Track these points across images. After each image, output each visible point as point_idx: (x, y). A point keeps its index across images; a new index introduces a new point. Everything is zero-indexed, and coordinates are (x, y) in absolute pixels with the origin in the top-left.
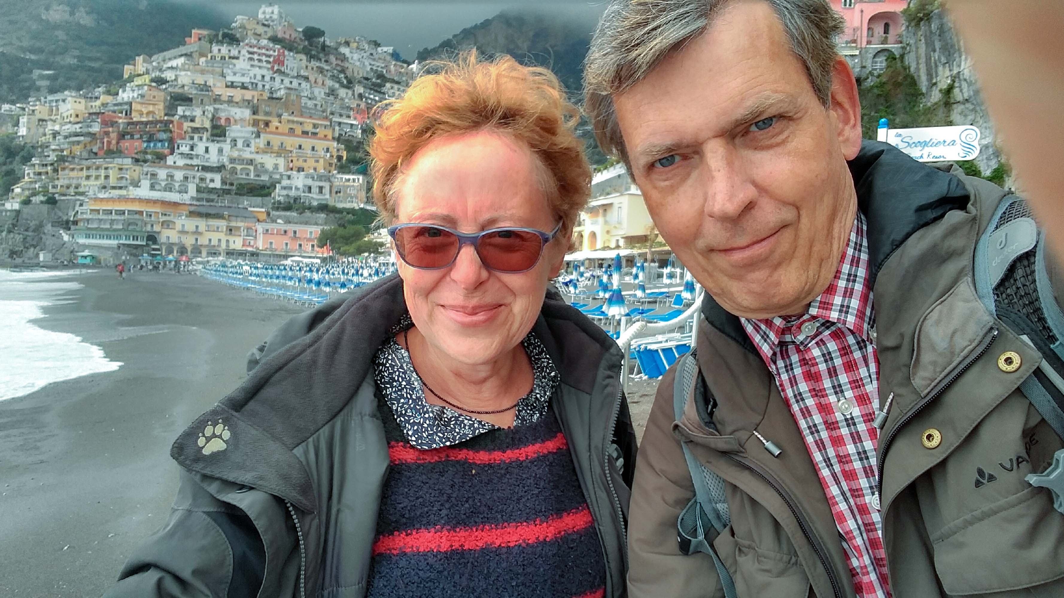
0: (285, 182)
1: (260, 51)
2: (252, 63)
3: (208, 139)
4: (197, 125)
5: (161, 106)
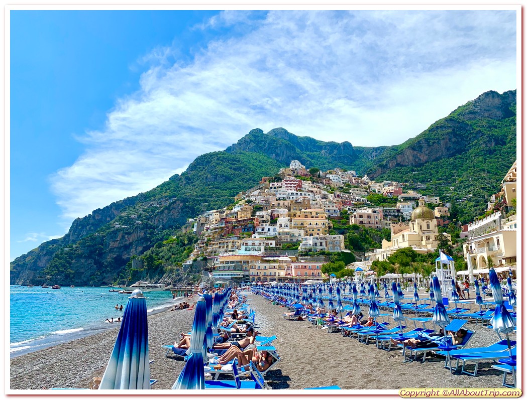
0: (304, 242)
1: (291, 182)
2: (288, 188)
3: (269, 225)
4: (264, 219)
5: (249, 212)
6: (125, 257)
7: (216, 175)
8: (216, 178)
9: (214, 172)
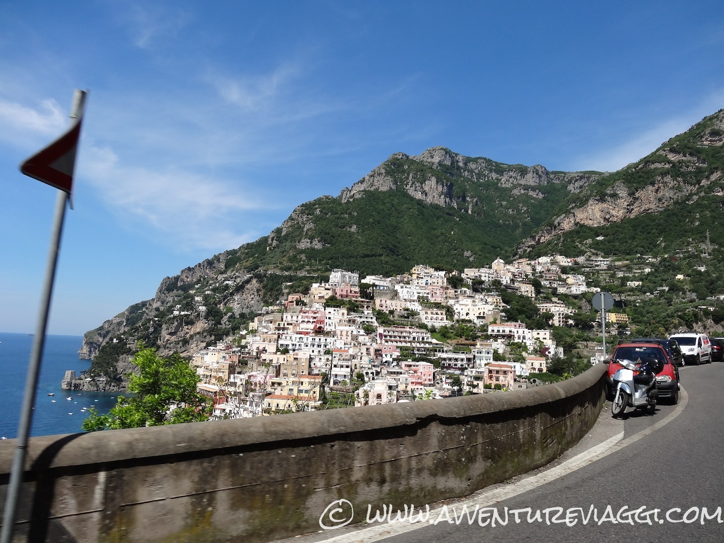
7: (312, 239)
8: (311, 243)
9: (310, 233)
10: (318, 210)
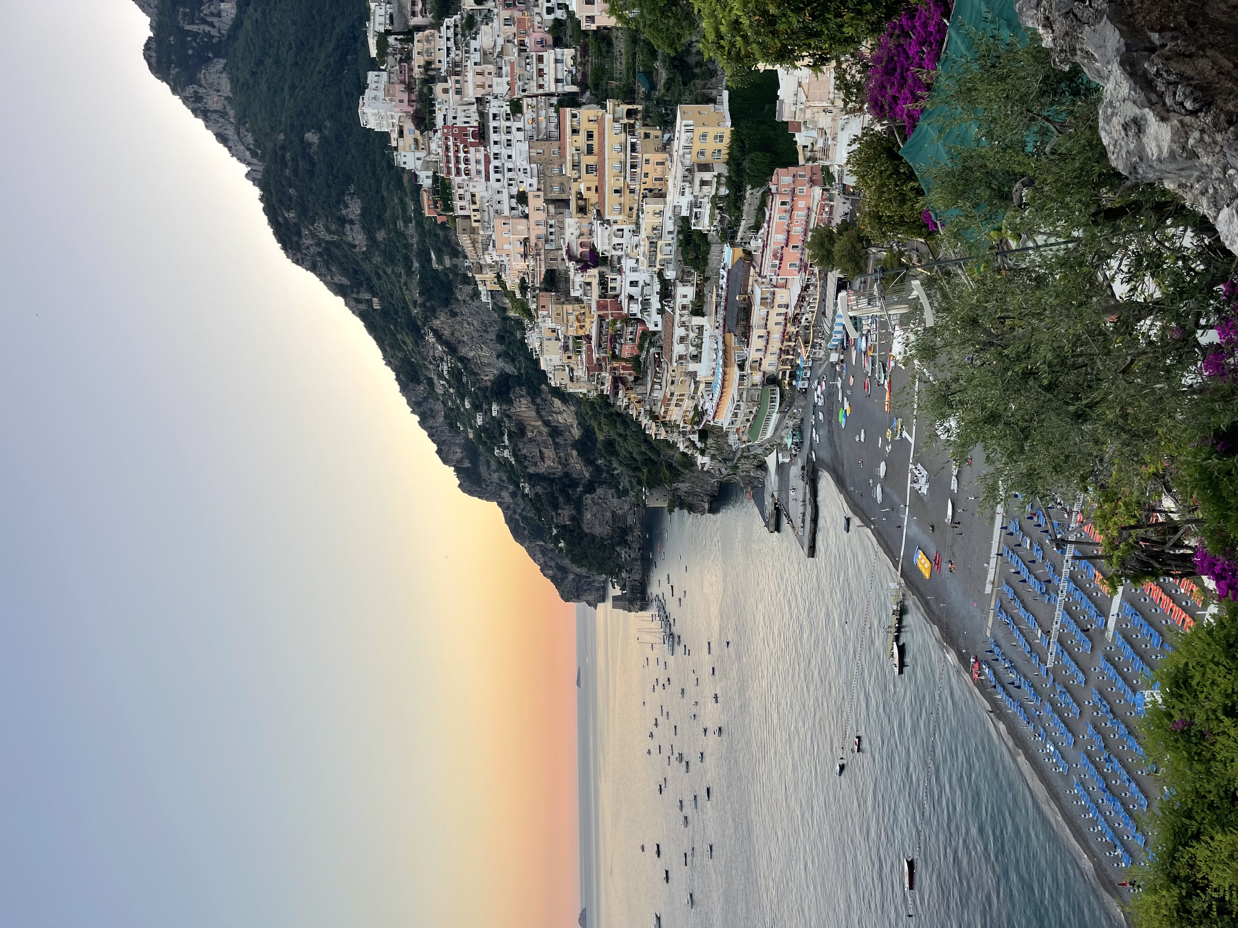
1: (453, 160)
2: (473, 172)
3: (617, 276)
4: (595, 282)
6: (576, 433)
7: (343, 221)
8: (352, 222)
9: (333, 227)
10: (286, 215)
